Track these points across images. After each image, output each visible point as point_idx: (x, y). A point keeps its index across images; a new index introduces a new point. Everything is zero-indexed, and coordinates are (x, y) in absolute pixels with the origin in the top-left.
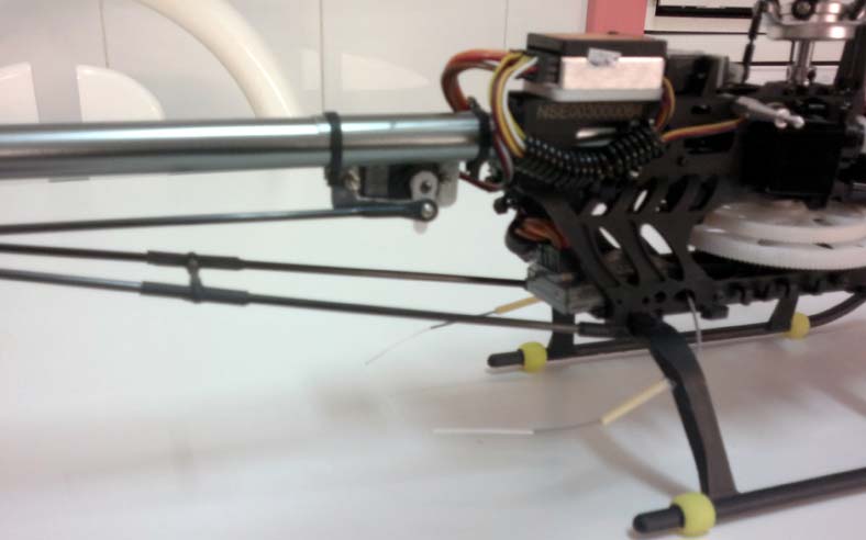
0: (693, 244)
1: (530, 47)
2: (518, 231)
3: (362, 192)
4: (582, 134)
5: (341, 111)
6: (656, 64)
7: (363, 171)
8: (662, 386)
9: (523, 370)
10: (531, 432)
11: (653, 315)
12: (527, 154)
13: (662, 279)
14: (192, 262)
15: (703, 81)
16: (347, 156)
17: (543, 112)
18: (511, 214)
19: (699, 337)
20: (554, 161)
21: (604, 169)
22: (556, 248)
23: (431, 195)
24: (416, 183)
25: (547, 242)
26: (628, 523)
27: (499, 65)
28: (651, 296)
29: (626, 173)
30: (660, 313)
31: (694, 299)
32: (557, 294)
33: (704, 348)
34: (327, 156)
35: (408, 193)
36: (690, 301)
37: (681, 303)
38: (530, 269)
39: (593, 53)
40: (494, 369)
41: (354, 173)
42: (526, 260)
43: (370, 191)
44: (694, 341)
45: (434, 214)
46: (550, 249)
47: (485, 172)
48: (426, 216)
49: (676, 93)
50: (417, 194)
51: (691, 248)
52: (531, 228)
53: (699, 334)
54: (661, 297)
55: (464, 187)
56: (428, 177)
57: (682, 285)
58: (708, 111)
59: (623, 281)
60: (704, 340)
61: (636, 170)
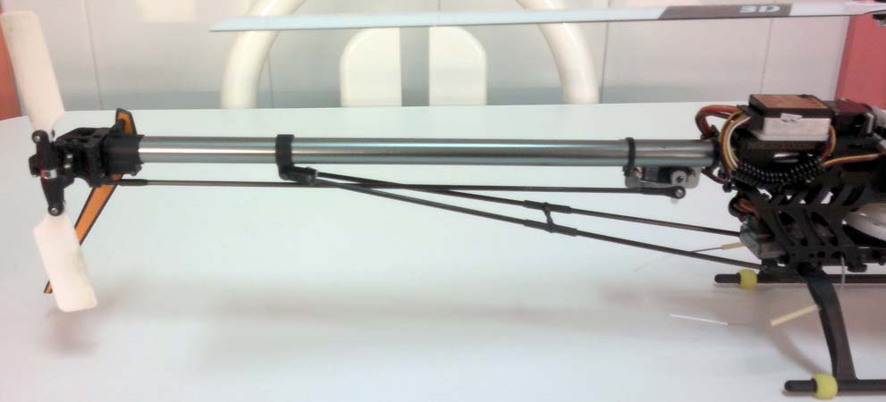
0: (846, 220)
1: (751, 106)
2: (735, 206)
3: (643, 179)
4: (777, 155)
5: (636, 137)
6: (826, 122)
7: (644, 170)
8: (813, 308)
9: (740, 287)
10: (727, 324)
11: (815, 265)
12: (738, 170)
13: (823, 244)
14: (547, 208)
15: (859, 129)
16: (637, 162)
17: (751, 145)
18: (734, 193)
19: (843, 280)
20: (754, 174)
21: (785, 181)
22: (757, 219)
23: (682, 184)
24: (675, 176)
25: (752, 214)
26: (782, 386)
27: (732, 115)
28: (815, 253)
29: (804, 180)
30: (820, 264)
31: (845, 257)
32: (754, 246)
33: (845, 287)
34: (626, 162)
35: (669, 181)
36: (843, 260)
37: (835, 259)
38: (742, 227)
39: (784, 116)
40: (719, 284)
41: (639, 168)
42: (741, 220)
43: (647, 178)
44: (840, 282)
45: (683, 195)
46: (753, 218)
47: (715, 172)
48: (678, 195)
49: (837, 136)
50: (674, 183)
51: (844, 223)
52: (743, 205)
53: (844, 277)
54: (821, 255)
55: (703, 178)
56: (682, 174)
57: (836, 249)
58: (860, 147)
59: (797, 243)
60: (847, 282)
61: (809, 179)
